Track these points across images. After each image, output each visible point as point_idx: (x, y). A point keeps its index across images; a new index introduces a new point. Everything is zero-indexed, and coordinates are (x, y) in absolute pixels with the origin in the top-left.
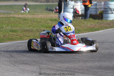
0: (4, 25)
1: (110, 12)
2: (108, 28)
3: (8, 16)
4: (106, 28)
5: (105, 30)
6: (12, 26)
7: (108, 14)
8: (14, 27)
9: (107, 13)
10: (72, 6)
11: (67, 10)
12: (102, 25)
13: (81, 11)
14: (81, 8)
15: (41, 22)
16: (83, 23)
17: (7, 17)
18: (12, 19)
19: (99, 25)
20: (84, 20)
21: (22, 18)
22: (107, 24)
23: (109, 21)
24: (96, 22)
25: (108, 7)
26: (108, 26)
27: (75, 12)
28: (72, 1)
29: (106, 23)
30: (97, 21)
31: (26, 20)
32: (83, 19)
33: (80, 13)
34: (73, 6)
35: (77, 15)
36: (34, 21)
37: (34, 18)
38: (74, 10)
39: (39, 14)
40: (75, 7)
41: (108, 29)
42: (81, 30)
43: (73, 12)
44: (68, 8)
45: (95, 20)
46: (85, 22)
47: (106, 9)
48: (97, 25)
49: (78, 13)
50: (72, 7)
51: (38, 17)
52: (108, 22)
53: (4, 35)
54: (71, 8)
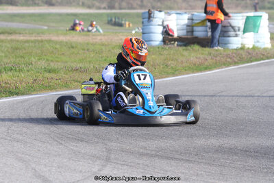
0: (33, 59)
1: (232, 33)
2: (229, 64)
3: (40, 38)
4: (224, 64)
5: (223, 69)
6: (48, 60)
7: (229, 37)
8: (52, 61)
9: (225, 34)
10: (161, 21)
11: (150, 28)
12: (218, 58)
13: (178, 30)
14: (177, 25)
15: (102, 52)
16: (183, 55)
17: (38, 41)
18: (47, 45)
19: (212, 59)
20: (184, 48)
21: (66, 43)
22: (227, 56)
23: (230, 50)
24: (207, 52)
25: (229, 23)
26: (228, 60)
27: (167, 33)
28: (160, 11)
29: (225, 53)
30: (207, 50)
31: (73, 47)
32: (181, 46)
33: (176, 35)
34: (163, 22)
35: (170, 37)
36: (88, 50)
37: (88, 44)
38: (164, 27)
39: (98, 35)
40: (165, 24)
41: (228, 66)
42: (179, 69)
43: (163, 32)
44: (152, 25)
45: (204, 49)
46: (186, 53)
47: (225, 27)
48: (209, 58)
49: (171, 34)
50: (161, 24)
51: (94, 41)
52: (229, 52)
53: (35, 78)
54: (159, 25)
